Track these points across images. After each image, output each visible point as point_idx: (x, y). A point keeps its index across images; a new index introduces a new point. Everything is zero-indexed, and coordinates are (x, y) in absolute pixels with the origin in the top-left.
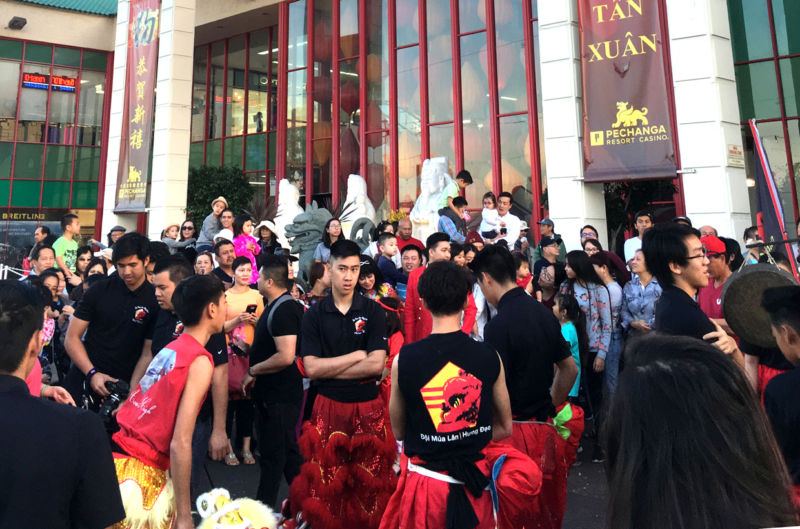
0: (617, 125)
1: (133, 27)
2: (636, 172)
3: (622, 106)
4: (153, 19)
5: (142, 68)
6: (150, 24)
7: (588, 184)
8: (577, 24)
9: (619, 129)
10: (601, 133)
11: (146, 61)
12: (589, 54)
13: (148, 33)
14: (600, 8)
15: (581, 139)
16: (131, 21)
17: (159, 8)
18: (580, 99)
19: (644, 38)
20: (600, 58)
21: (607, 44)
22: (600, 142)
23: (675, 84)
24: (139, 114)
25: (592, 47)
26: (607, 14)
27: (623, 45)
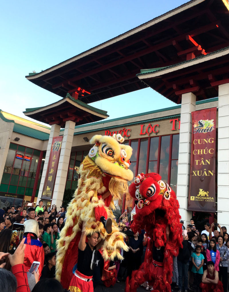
0: (199, 195)
1: (53, 145)
2: (204, 210)
3: (201, 190)
4: (60, 144)
5: (54, 158)
6: (58, 145)
7: (188, 211)
8: (190, 164)
9: (199, 196)
10: (194, 197)
11: (56, 156)
12: (193, 173)
13: (58, 148)
14: (197, 161)
15: (188, 198)
16: (52, 144)
17: (62, 141)
18: (188, 186)
19: (210, 171)
20: (196, 175)
21: (198, 171)
22: (194, 199)
23: (218, 186)
24: (52, 171)
25: (194, 172)
26: (199, 163)
27: (203, 172)
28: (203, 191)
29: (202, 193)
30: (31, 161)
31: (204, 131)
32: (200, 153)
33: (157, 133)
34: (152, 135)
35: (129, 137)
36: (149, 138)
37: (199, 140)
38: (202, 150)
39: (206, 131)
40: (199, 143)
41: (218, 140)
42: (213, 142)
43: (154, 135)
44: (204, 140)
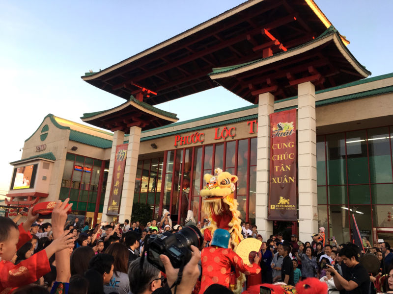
0: (279, 204)
1: (117, 154)
2: (285, 218)
3: (281, 198)
4: (124, 153)
5: (119, 168)
6: (123, 154)
7: (268, 220)
8: (269, 171)
10: (274, 206)
11: (121, 166)
12: (272, 181)
13: (123, 157)
14: (277, 167)
15: (268, 207)
16: (116, 153)
17: (127, 149)
18: (268, 194)
19: (290, 178)
20: (276, 182)
21: (278, 178)
22: (274, 208)
23: (299, 193)
24: (117, 184)
25: (273, 179)
26: (279, 169)
27: (283, 179)
28: (283, 198)
29: (282, 201)
30: (91, 173)
31: (284, 135)
32: (280, 158)
33: (233, 137)
34: (227, 140)
35: (202, 142)
36: (225, 143)
37: (278, 145)
38: (281, 155)
39: (286, 134)
40: (278, 148)
41: (299, 143)
42: (293, 146)
43: (230, 139)
44: (284, 144)
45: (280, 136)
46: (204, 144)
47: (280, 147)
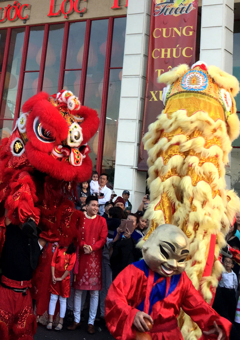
8: (145, 78)
12: (150, 96)
14: (159, 71)
18: (141, 121)
20: (156, 99)
21: (161, 92)
25: (152, 92)
32: (166, 55)
33: (82, 14)
34: (72, 18)
35: (25, 20)
36: (66, 25)
37: (164, 30)
38: (169, 50)
40: (164, 35)
41: (202, 29)
42: (191, 33)
43: (76, 16)
44: (175, 29)
45: (168, 13)
46: (28, 23)
47: (167, 34)
